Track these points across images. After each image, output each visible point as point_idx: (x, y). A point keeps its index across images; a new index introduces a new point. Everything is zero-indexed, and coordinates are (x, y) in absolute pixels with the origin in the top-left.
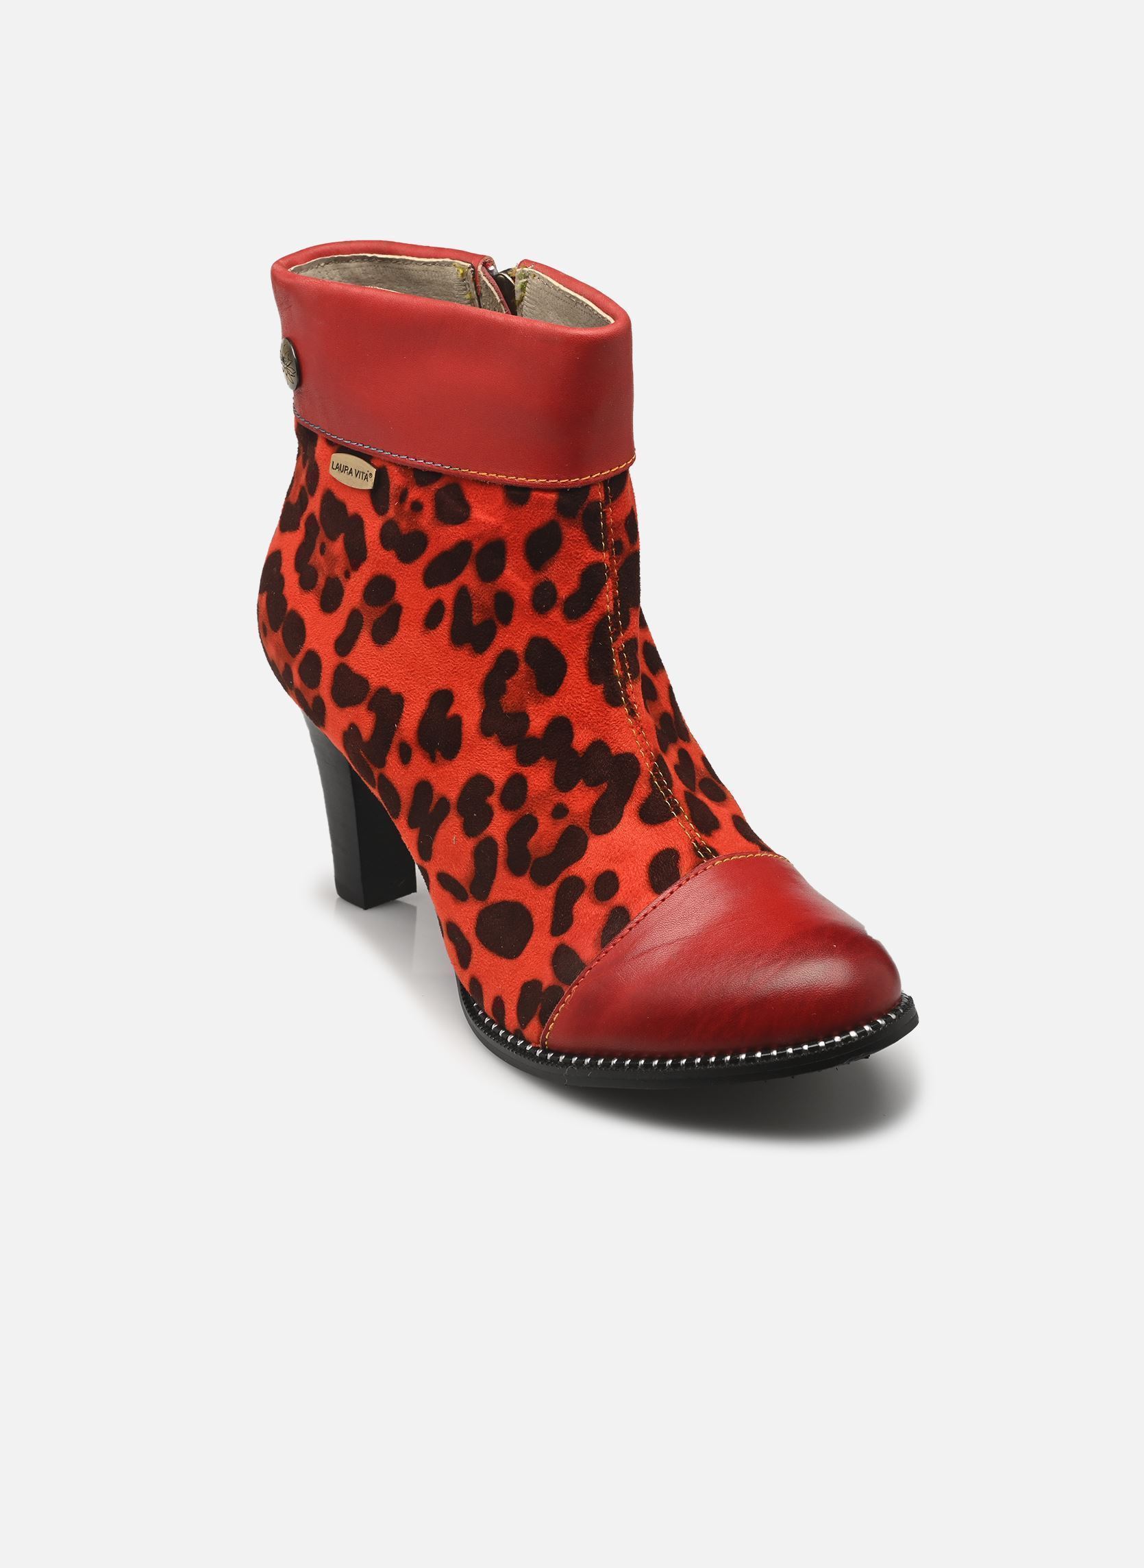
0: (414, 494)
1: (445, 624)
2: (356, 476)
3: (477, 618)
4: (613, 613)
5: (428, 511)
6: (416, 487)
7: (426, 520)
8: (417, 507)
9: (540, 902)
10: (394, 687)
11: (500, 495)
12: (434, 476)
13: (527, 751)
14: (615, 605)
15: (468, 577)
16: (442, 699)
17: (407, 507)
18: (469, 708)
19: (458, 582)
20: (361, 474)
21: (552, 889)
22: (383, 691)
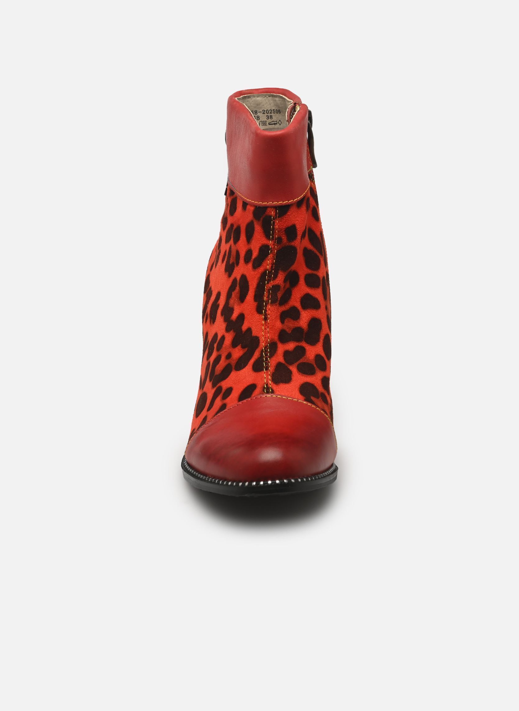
1: (225, 261)
3: (231, 261)
4: (270, 270)
5: (229, 208)
7: (228, 212)
9: (210, 395)
10: (212, 288)
11: (241, 205)
12: (233, 193)
13: (229, 326)
14: (272, 267)
15: (232, 241)
16: (218, 296)
18: (222, 302)
19: (230, 243)
21: (214, 390)
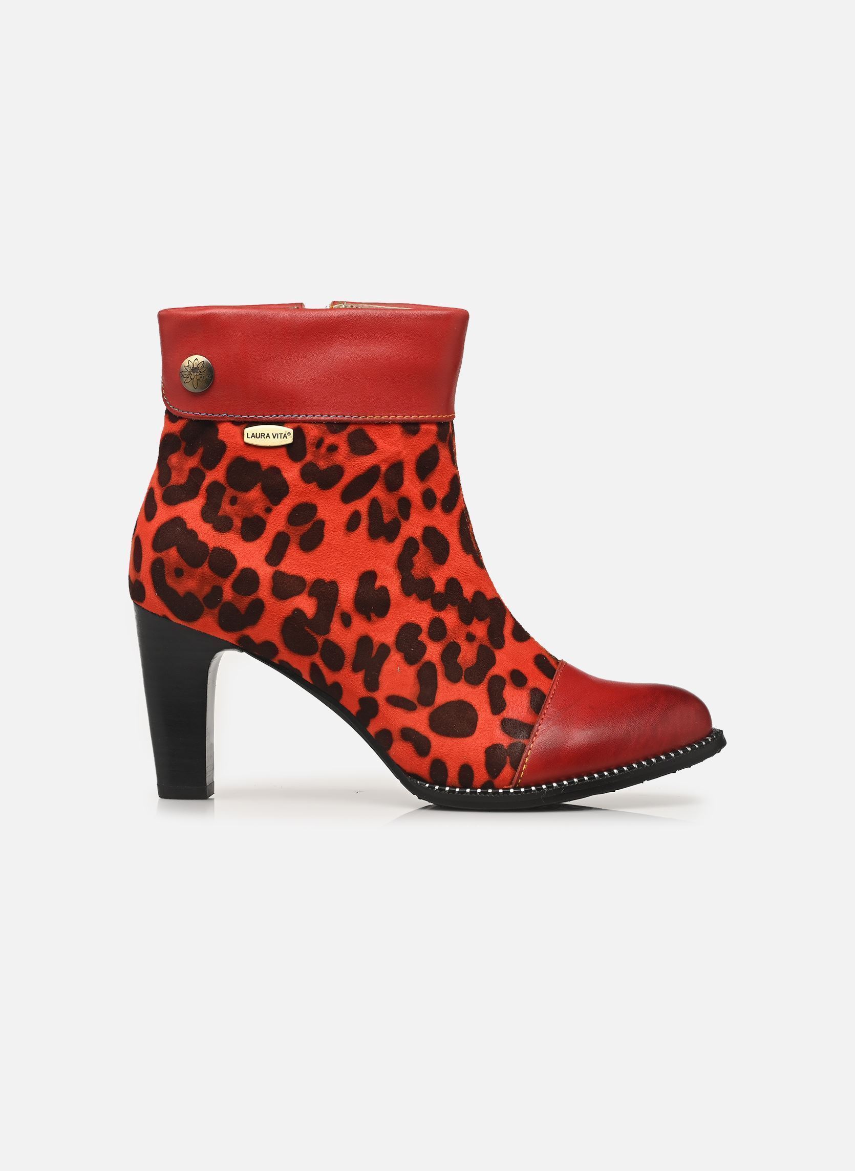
0: (330, 439)
1: (364, 525)
2: (274, 437)
3: (387, 518)
5: (344, 448)
6: (331, 435)
7: (342, 456)
8: (333, 449)
9: (477, 697)
10: (327, 578)
11: (397, 430)
12: (344, 425)
13: (439, 603)
15: (377, 491)
16: (368, 578)
17: (323, 450)
18: (390, 581)
19: (370, 495)
20: (279, 435)
21: (483, 686)
22: (319, 583)
